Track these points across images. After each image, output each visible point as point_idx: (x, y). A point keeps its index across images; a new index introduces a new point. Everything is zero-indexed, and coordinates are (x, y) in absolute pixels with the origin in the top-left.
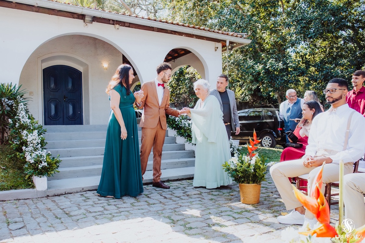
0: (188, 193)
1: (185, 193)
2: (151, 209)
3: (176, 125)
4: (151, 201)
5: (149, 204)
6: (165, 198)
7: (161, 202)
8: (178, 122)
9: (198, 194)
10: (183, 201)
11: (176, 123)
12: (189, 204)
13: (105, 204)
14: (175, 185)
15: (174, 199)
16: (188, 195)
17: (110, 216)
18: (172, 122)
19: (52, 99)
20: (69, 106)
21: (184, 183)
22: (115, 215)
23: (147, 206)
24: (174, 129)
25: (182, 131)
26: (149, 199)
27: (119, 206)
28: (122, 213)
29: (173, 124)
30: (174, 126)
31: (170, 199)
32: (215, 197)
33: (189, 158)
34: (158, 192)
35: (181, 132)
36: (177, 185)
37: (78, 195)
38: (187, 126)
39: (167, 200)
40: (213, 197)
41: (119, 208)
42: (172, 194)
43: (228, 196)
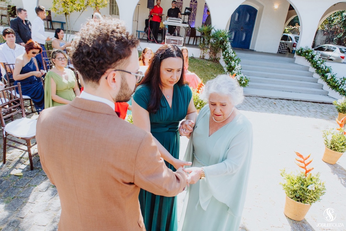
0: (309, 110)
1: (308, 109)
2: (289, 113)
3: (316, 65)
4: (290, 109)
5: (288, 110)
6: (297, 109)
7: (294, 111)
8: (318, 64)
9: (315, 112)
10: (306, 113)
11: (317, 65)
12: (308, 115)
13: (268, 106)
14: (304, 104)
15: (301, 111)
16: (309, 111)
17: (272, 111)
18: (315, 63)
19: (234, 28)
20: (243, 34)
21: (309, 104)
22: (274, 111)
23: (288, 111)
24: (314, 68)
25: (320, 71)
26: (289, 108)
27: (275, 108)
28: (277, 111)
29: (315, 65)
30: (315, 66)
31: (299, 110)
32: (324, 115)
33: (318, 89)
34: (294, 106)
35: (318, 72)
36: (305, 104)
37: (255, 98)
38: (324, 69)
39: (298, 111)
40: (322, 115)
41: (275, 109)
42: (301, 108)
43: (332, 117)
